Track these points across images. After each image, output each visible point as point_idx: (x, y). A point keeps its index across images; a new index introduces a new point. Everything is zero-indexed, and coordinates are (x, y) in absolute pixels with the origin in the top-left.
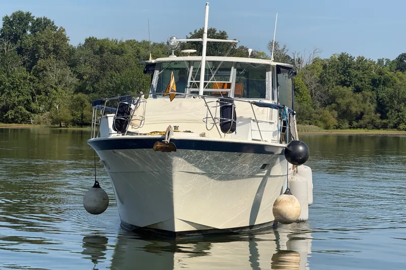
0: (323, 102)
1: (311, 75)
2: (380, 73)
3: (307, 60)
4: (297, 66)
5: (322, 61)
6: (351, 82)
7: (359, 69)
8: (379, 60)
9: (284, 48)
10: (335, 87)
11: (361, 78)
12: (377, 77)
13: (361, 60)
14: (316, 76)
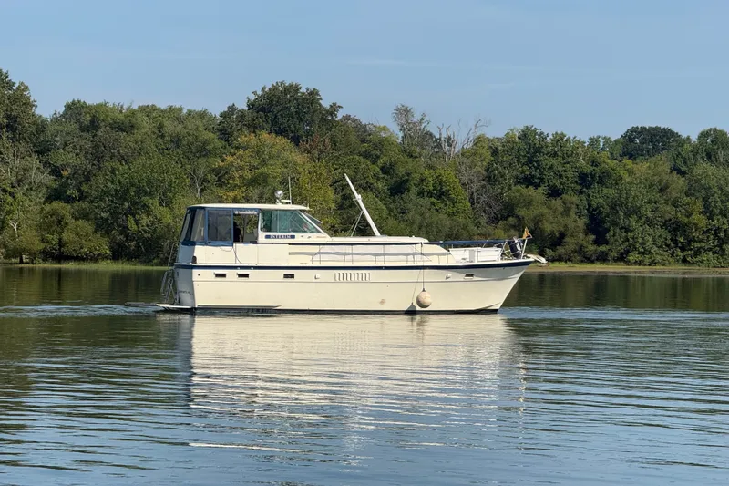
0: (493, 215)
1: (470, 167)
2: (594, 163)
3: (463, 139)
4: (445, 150)
5: (489, 140)
6: (542, 180)
7: (555, 154)
8: (591, 139)
9: (422, 119)
10: (513, 188)
11: (559, 171)
12: (588, 169)
13: (559, 138)
14: (480, 168)
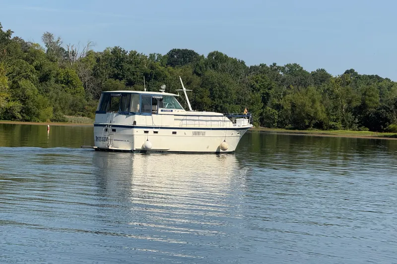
0: (96, 94)
1: (84, 68)
2: (152, 68)
3: (80, 52)
4: (71, 58)
5: (95, 54)
6: (124, 76)
7: (131, 63)
8: (150, 55)
9: (58, 40)
10: (108, 80)
11: (133, 72)
12: (149, 71)
13: (133, 54)
14: (90, 68)
